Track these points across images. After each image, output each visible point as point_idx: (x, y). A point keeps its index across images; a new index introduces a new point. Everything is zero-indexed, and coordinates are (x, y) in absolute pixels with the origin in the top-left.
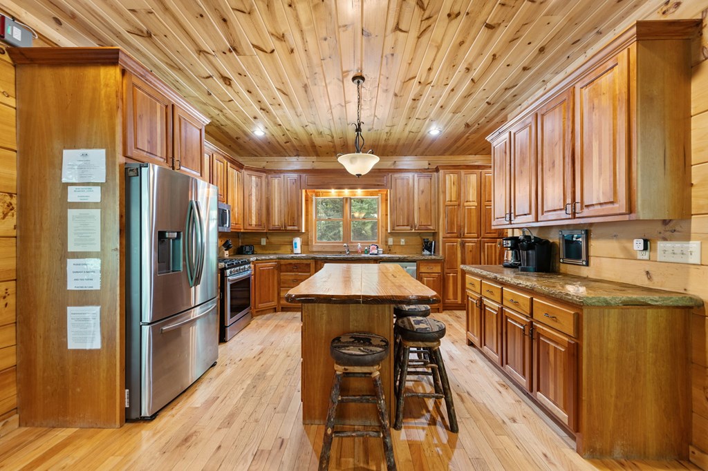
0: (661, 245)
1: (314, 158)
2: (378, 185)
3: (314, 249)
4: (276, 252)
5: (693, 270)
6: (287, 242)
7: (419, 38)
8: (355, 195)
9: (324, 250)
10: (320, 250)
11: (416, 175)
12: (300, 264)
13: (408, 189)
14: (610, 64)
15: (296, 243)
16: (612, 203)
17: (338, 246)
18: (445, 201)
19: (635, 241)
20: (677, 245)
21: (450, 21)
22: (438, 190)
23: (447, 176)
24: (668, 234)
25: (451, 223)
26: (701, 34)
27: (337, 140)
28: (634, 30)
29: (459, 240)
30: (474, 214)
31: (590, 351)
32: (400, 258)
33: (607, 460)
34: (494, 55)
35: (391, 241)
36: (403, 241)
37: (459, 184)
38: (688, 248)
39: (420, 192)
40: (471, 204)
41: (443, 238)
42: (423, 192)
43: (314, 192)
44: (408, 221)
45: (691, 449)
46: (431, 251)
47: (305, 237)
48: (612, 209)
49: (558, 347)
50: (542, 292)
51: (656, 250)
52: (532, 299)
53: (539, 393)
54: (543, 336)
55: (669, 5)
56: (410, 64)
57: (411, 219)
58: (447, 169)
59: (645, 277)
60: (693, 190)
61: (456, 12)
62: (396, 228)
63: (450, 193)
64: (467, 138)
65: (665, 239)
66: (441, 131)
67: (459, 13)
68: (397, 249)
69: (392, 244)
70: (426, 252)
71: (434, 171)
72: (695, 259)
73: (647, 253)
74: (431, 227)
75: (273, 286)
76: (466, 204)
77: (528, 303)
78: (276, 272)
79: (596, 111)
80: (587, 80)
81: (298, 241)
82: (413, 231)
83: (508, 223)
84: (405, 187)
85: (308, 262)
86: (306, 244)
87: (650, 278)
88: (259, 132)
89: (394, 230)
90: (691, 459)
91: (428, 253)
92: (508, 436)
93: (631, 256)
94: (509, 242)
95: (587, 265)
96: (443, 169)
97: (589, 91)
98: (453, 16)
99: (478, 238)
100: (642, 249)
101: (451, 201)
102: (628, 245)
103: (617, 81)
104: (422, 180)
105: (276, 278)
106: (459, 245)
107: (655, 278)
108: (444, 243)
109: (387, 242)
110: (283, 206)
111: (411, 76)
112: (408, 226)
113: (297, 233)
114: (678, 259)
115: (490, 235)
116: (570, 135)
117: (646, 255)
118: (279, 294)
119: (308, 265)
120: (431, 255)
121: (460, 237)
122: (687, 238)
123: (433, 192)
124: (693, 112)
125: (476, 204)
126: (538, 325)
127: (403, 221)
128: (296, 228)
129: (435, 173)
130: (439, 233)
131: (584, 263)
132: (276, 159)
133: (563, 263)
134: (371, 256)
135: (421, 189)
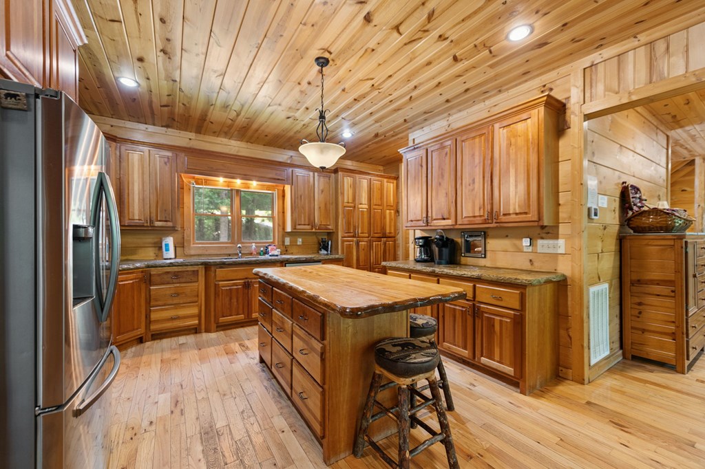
0: (540, 242)
1: (192, 135)
2: (278, 179)
3: (193, 252)
4: (130, 257)
5: (560, 258)
6: (150, 243)
7: (405, 44)
8: (249, 188)
9: (207, 253)
10: (200, 252)
11: (316, 174)
12: (184, 272)
13: (309, 186)
14: (524, 116)
15: (167, 245)
16: (526, 213)
17: (226, 248)
18: (343, 202)
19: (524, 239)
20: (551, 242)
21: (438, 41)
22: (337, 191)
23: (345, 178)
24: (544, 235)
25: (348, 224)
26: (565, 113)
27: (241, 120)
28: (545, 98)
29: (355, 239)
30: (366, 216)
31: (529, 318)
32: (306, 258)
33: (536, 391)
34: (439, 83)
35: (287, 241)
36: (300, 241)
37: (354, 186)
38: (557, 244)
39: (320, 192)
40: (364, 206)
41: (342, 237)
42: (322, 191)
43: (194, 178)
44: (309, 219)
45: (560, 368)
46: (327, 251)
47: (179, 236)
48: (526, 217)
49: (504, 319)
50: (490, 279)
51: (536, 246)
52: (474, 286)
53: (482, 358)
54: (486, 313)
55: (545, 88)
56: (380, 65)
57: (312, 219)
58: (345, 172)
59: (529, 264)
60: (560, 207)
61: (446, 36)
62: (298, 227)
63: (347, 195)
64: (367, 147)
65: (542, 238)
66: (353, 135)
67: (448, 38)
68: (294, 250)
69: (289, 244)
70: (324, 252)
71: (332, 172)
72: (562, 250)
73: (531, 247)
74: (330, 227)
75: (139, 305)
76: (360, 206)
77: (471, 289)
78: (143, 286)
79: (513, 147)
80: (505, 123)
81: (170, 241)
82: (314, 230)
83: (424, 225)
84: (306, 185)
85: (196, 268)
86: (180, 245)
87: (532, 264)
88: (128, 81)
89: (295, 229)
90: (560, 375)
91: (326, 252)
92: (482, 398)
93: (520, 250)
94: (421, 241)
95: (485, 257)
96: (342, 171)
97: (507, 131)
98: (442, 39)
99: (368, 237)
100: (529, 244)
101: (348, 203)
102: (517, 242)
103: (530, 129)
104: (322, 179)
105: (143, 295)
106: (354, 244)
107: (536, 264)
108: (343, 242)
109: (283, 242)
110: (147, 193)
111: (371, 77)
112: (308, 225)
113: (171, 230)
114: (551, 251)
115: (376, 235)
116: (489, 162)
117: (530, 249)
118: (148, 316)
119: (196, 273)
120: (327, 254)
121: (355, 237)
122: (556, 237)
123: (331, 193)
124: (560, 160)
125: (366, 206)
126: (482, 306)
127: (305, 220)
128: (170, 224)
129: (333, 174)
130: (338, 232)
131: (483, 256)
132: (129, 124)
133: (464, 256)
134: (270, 258)
135: (321, 188)
